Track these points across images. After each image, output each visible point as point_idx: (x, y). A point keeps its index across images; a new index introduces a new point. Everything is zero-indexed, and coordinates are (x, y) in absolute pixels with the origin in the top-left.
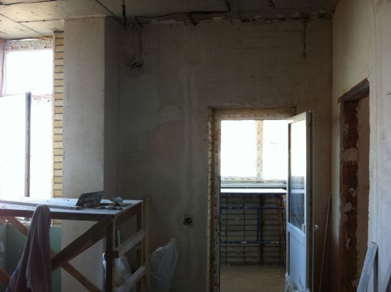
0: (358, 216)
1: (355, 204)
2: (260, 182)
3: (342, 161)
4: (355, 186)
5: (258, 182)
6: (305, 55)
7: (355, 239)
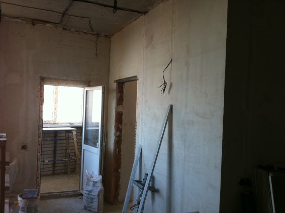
0: (122, 138)
1: (121, 132)
2: (56, 124)
3: (116, 111)
4: (121, 124)
5: (54, 124)
6: (97, 55)
7: (121, 149)
